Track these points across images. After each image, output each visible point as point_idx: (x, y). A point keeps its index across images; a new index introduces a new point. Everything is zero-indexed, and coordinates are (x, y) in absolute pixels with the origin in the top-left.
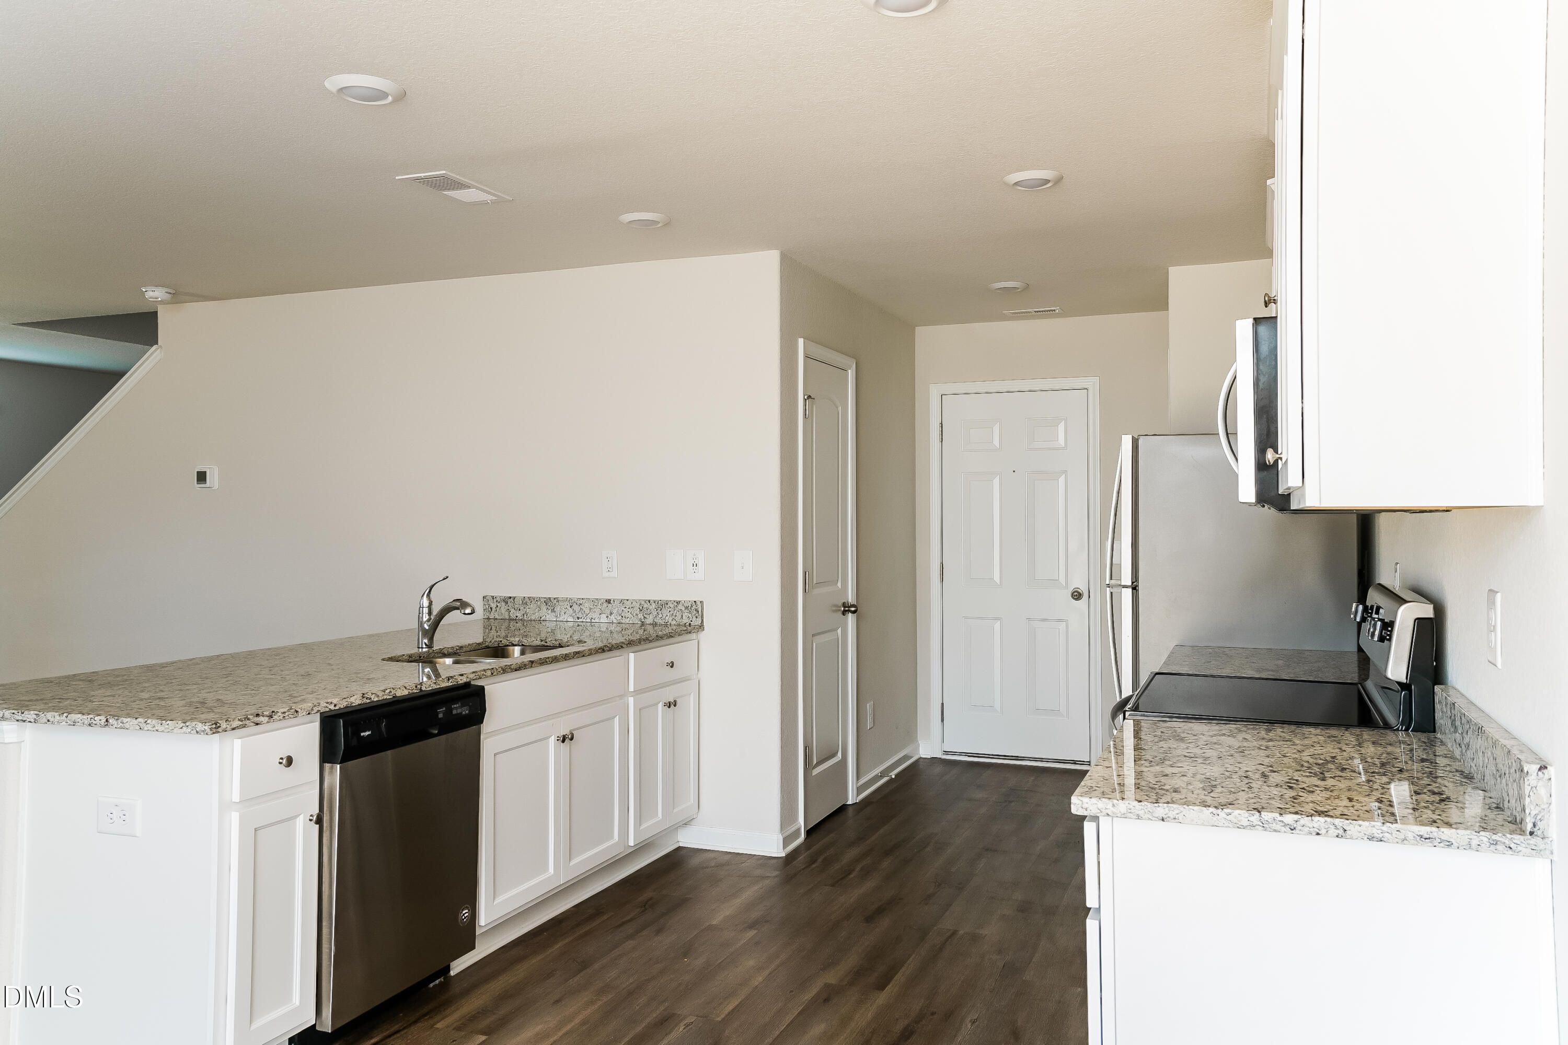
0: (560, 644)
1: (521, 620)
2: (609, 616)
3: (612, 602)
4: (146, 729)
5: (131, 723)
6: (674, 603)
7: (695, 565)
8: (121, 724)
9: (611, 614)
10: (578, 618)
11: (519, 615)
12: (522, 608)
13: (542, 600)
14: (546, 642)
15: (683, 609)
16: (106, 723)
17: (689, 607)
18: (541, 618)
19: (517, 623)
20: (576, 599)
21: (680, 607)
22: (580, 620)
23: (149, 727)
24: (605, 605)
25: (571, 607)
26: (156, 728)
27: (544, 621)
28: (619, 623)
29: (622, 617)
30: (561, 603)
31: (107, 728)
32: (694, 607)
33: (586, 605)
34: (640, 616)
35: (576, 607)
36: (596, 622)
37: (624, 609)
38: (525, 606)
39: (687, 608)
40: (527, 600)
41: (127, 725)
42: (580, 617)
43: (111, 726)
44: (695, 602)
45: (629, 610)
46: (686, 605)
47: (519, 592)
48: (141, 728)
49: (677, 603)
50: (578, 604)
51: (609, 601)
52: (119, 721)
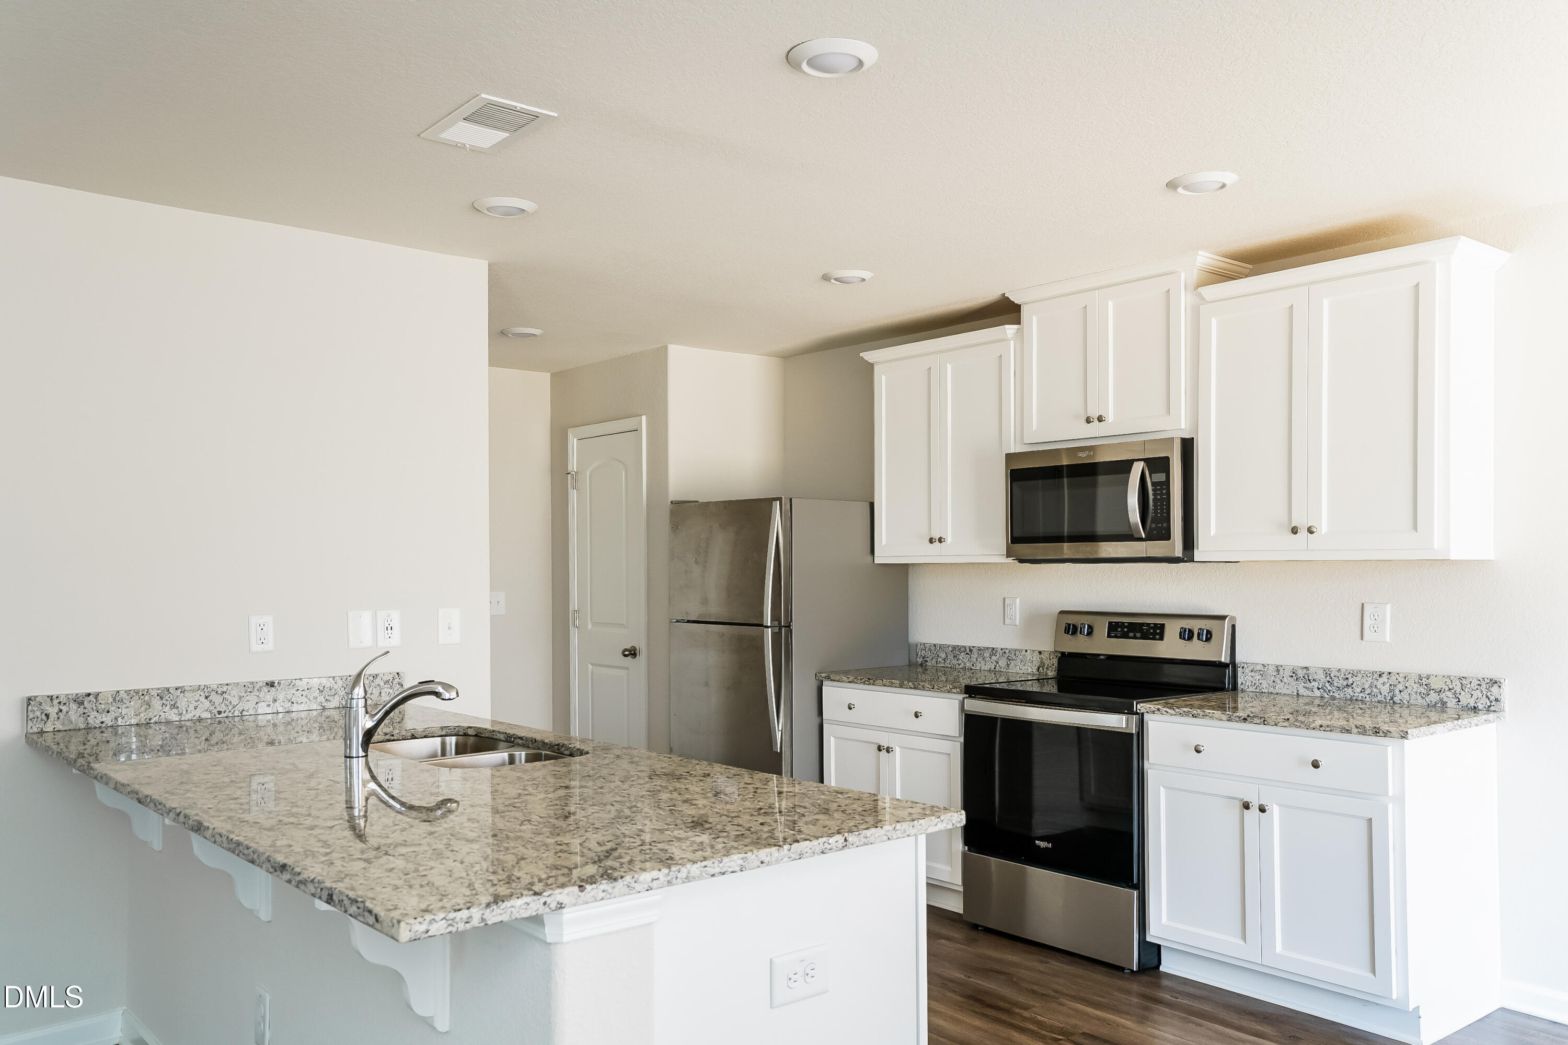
0: (413, 735)
1: (112, 726)
2: (272, 704)
3: (276, 684)
4: (895, 837)
5: (877, 835)
6: (370, 678)
7: (389, 628)
8: (864, 840)
9: (275, 701)
10: (220, 713)
11: (108, 720)
12: (113, 708)
13: (154, 693)
14: (393, 735)
15: (382, 684)
16: (845, 843)
17: (391, 681)
18: (150, 719)
19: (102, 732)
20: (216, 686)
21: (378, 681)
22: (223, 715)
23: (899, 834)
24: (265, 689)
25: (206, 698)
26: (908, 833)
27: (156, 723)
28: (287, 712)
29: (293, 703)
30: (187, 694)
31: (846, 851)
32: (397, 680)
33: (234, 693)
34: (321, 699)
35: (214, 697)
36: (250, 715)
37: (295, 692)
38: (119, 705)
39: (387, 682)
40: (123, 695)
41: (872, 839)
42: (223, 710)
43: (851, 846)
44: (398, 673)
45: (303, 693)
46: (386, 678)
47: (104, 685)
48: (889, 839)
49: (374, 677)
50: (219, 692)
51: (272, 684)
52: (862, 836)
